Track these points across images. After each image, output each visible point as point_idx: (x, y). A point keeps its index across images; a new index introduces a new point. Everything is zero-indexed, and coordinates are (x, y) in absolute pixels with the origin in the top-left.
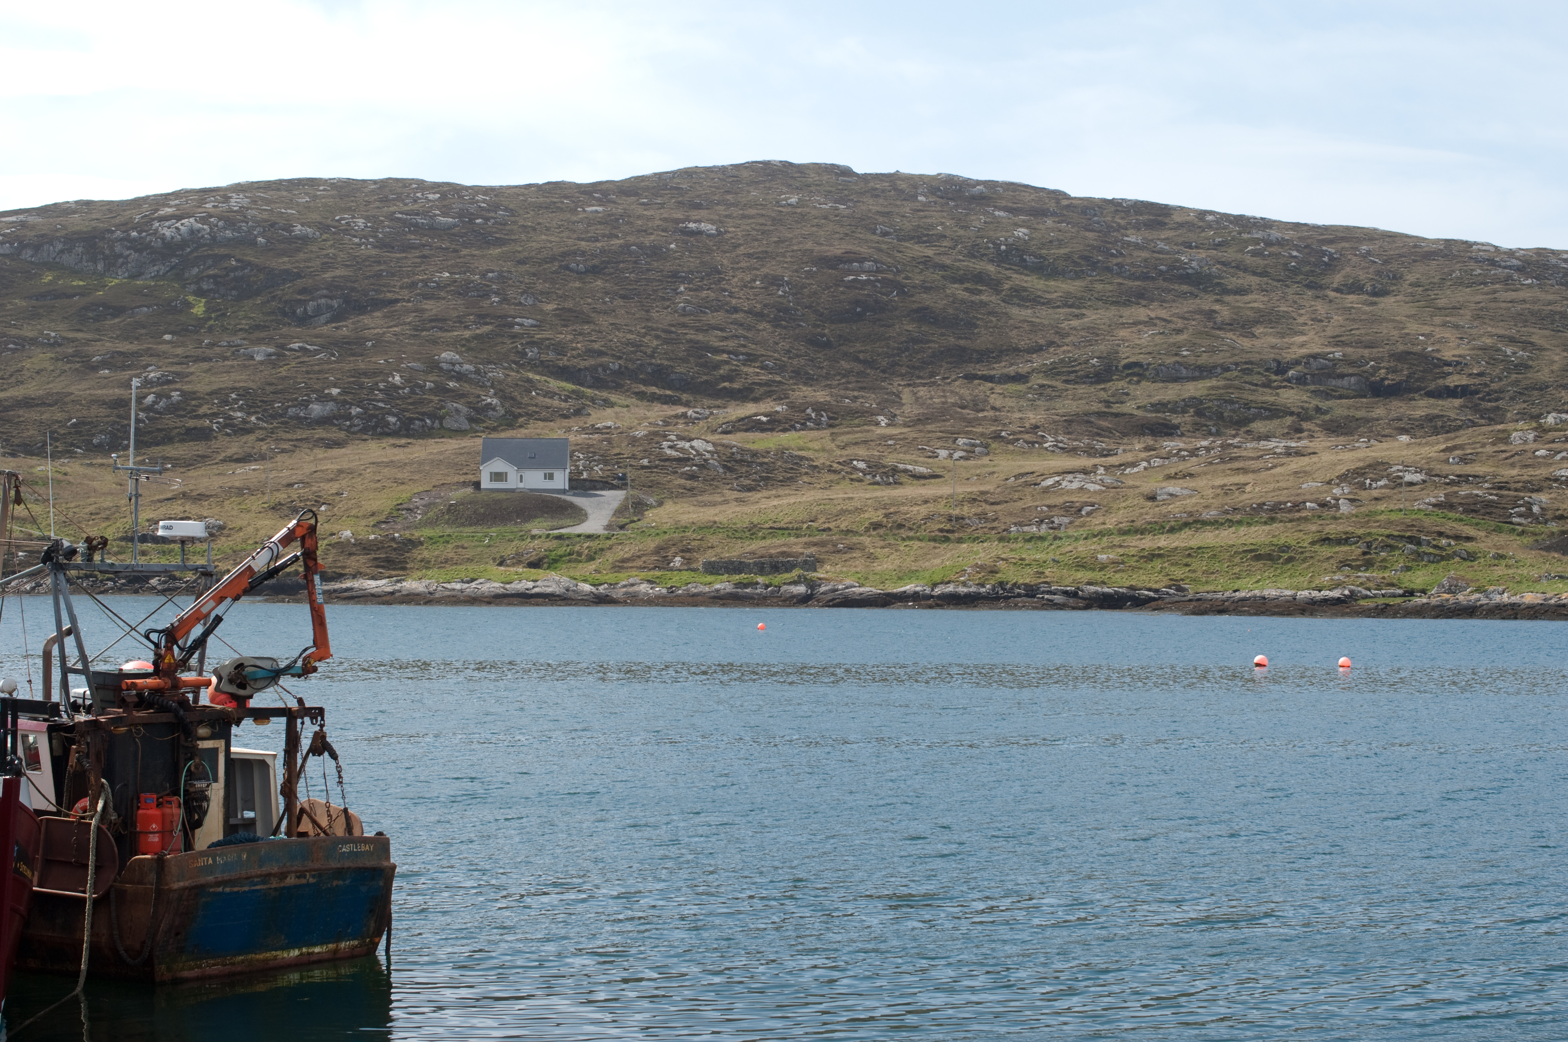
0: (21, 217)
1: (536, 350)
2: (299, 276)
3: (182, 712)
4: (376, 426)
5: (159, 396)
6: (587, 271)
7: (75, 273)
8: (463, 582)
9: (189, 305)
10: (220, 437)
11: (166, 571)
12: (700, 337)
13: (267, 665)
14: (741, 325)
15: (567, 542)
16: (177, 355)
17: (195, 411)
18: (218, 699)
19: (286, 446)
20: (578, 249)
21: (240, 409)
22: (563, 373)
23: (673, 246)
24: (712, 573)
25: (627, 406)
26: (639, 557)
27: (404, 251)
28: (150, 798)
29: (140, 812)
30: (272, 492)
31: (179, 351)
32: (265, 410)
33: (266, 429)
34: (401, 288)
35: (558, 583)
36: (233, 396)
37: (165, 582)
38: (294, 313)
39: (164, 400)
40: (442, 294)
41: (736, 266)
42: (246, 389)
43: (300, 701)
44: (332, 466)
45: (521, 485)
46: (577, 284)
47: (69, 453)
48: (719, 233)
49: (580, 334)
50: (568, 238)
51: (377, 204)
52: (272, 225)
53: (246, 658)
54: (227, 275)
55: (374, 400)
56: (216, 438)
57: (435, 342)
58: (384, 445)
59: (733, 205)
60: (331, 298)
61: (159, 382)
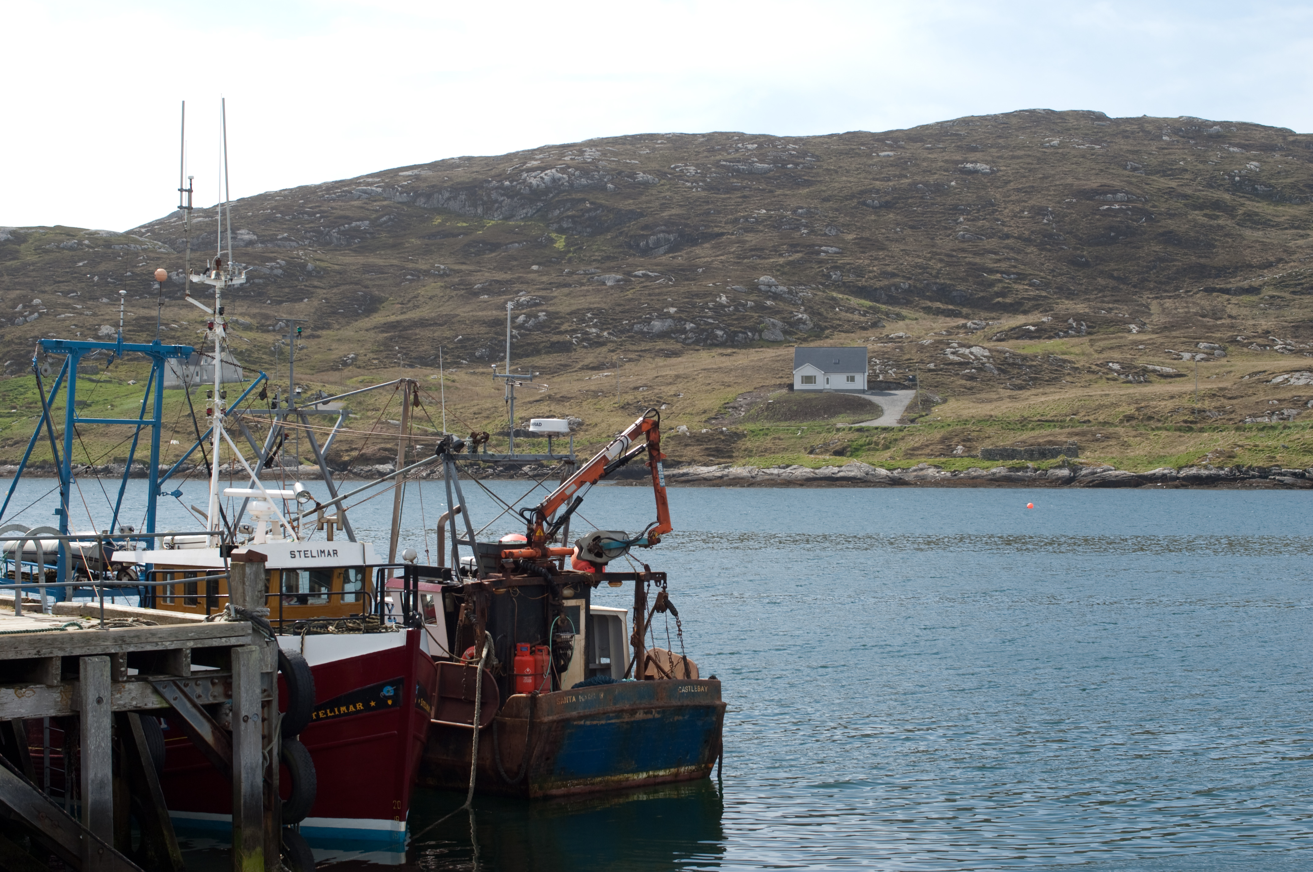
0: (416, 172)
1: (839, 273)
2: (641, 215)
3: (550, 577)
4: (707, 339)
5: (529, 316)
6: (881, 206)
7: (460, 216)
8: (779, 467)
9: (552, 241)
10: (578, 349)
11: (536, 460)
12: (977, 260)
13: (619, 537)
14: (1012, 249)
15: (866, 434)
16: (543, 283)
17: (557, 328)
18: (579, 566)
19: (633, 356)
20: (874, 188)
21: (595, 326)
22: (862, 292)
23: (953, 183)
24: (989, 459)
25: (916, 319)
26: (927, 446)
27: (728, 193)
28: (525, 647)
29: (517, 658)
30: (621, 394)
31: (545, 279)
32: (615, 327)
33: (616, 342)
34: (726, 223)
35: (859, 468)
36: (589, 315)
37: (535, 469)
38: (638, 245)
39: (533, 319)
40: (761, 228)
41: (1007, 199)
42: (599, 310)
43: (647, 567)
44: (671, 372)
45: (828, 387)
46: (873, 217)
47: (456, 364)
48: (993, 172)
49: (876, 259)
50: (865, 178)
51: (706, 154)
52: (620, 173)
53: (602, 532)
54: (583, 215)
55: (705, 317)
56: (575, 350)
57: (754, 268)
58: (713, 354)
59: (1003, 147)
60: (669, 233)
61: (529, 305)
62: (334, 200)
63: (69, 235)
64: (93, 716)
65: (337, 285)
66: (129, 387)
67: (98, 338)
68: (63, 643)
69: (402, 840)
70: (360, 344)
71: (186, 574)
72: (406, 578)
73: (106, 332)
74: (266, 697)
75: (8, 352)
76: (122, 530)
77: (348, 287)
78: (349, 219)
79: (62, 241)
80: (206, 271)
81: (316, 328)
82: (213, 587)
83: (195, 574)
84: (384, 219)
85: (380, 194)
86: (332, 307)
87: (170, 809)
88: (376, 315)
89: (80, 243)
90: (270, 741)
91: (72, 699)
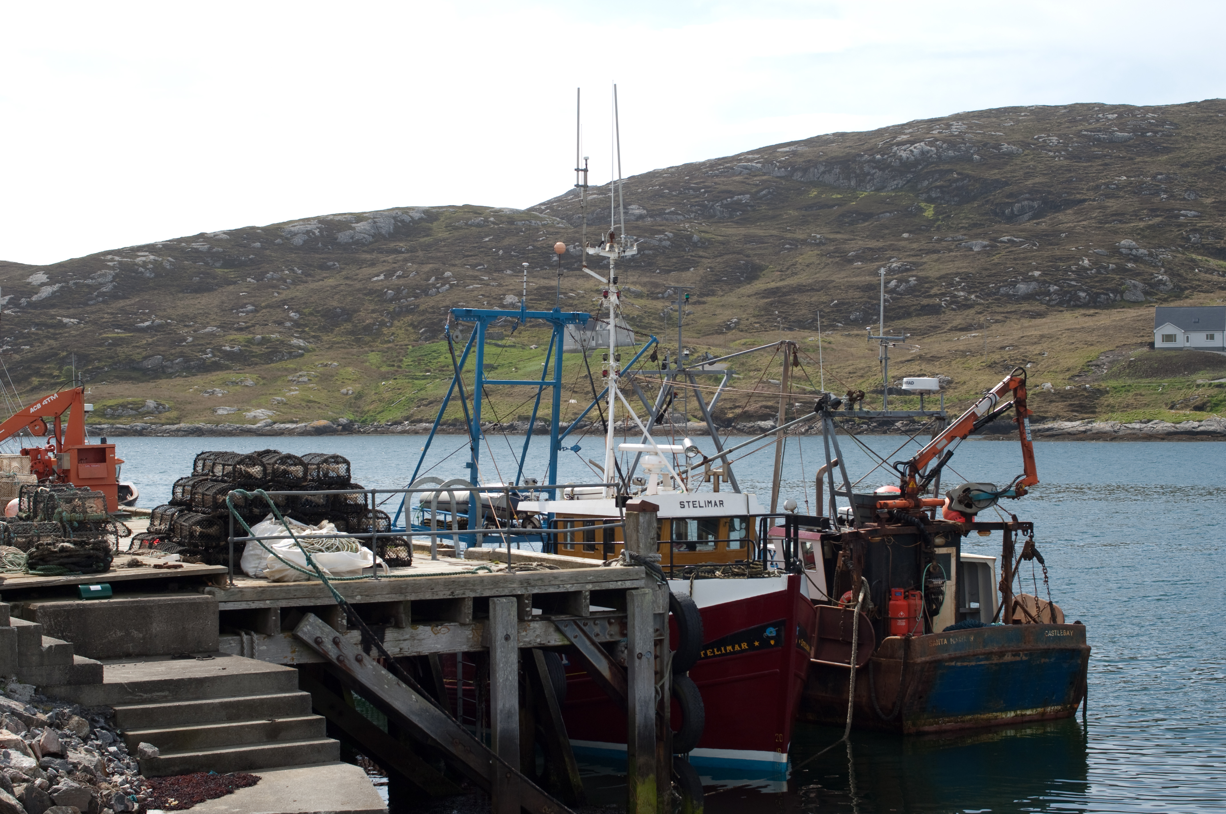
0: (793, 148)
1: (1198, 236)
2: (1006, 184)
3: (922, 526)
4: (1070, 300)
5: (900, 281)
7: (835, 188)
8: (1141, 422)
9: (922, 210)
10: (947, 312)
11: (909, 417)
13: (988, 489)
16: (913, 249)
17: (927, 292)
18: (950, 516)
19: (999, 317)
21: (963, 289)
22: (1221, 253)
27: (1089, 161)
28: (898, 592)
29: (891, 602)
30: (988, 353)
31: (915, 246)
32: (982, 290)
33: (983, 304)
34: (1088, 190)
35: (1219, 422)
36: (957, 279)
37: (907, 425)
38: (1003, 213)
39: (904, 284)
40: (1121, 194)
42: (967, 274)
43: (1014, 517)
44: (1036, 333)
45: (1188, 345)
47: (832, 327)
51: (1067, 124)
52: (985, 145)
53: (972, 484)
54: (951, 185)
55: (1068, 280)
56: (944, 312)
57: (1116, 232)
58: (1076, 315)
60: (1033, 200)
61: (900, 270)
62: (717, 176)
63: (476, 213)
64: (502, 652)
65: (721, 255)
66: (532, 351)
67: (504, 306)
68: (474, 585)
69: (783, 771)
70: (742, 309)
71: (585, 523)
72: (787, 526)
73: (510, 301)
74: (658, 636)
75: (423, 320)
76: (526, 482)
77: (730, 256)
78: (731, 194)
79: (470, 219)
80: (601, 244)
81: (702, 295)
82: (609, 534)
83: (593, 523)
84: (764, 192)
85: (760, 169)
86: (716, 275)
87: (570, 738)
88: (757, 282)
89: (486, 220)
90: (662, 677)
91: (482, 636)
